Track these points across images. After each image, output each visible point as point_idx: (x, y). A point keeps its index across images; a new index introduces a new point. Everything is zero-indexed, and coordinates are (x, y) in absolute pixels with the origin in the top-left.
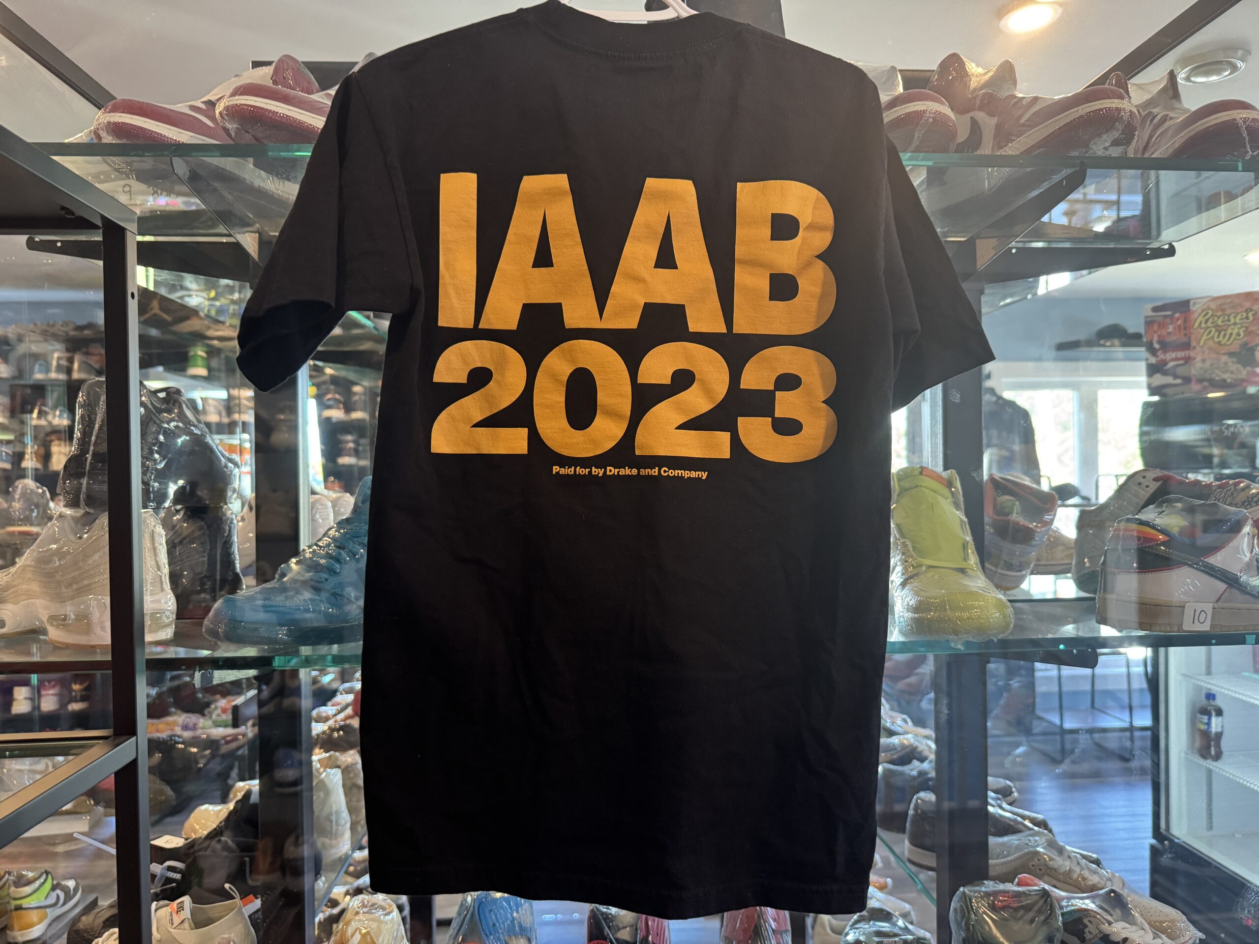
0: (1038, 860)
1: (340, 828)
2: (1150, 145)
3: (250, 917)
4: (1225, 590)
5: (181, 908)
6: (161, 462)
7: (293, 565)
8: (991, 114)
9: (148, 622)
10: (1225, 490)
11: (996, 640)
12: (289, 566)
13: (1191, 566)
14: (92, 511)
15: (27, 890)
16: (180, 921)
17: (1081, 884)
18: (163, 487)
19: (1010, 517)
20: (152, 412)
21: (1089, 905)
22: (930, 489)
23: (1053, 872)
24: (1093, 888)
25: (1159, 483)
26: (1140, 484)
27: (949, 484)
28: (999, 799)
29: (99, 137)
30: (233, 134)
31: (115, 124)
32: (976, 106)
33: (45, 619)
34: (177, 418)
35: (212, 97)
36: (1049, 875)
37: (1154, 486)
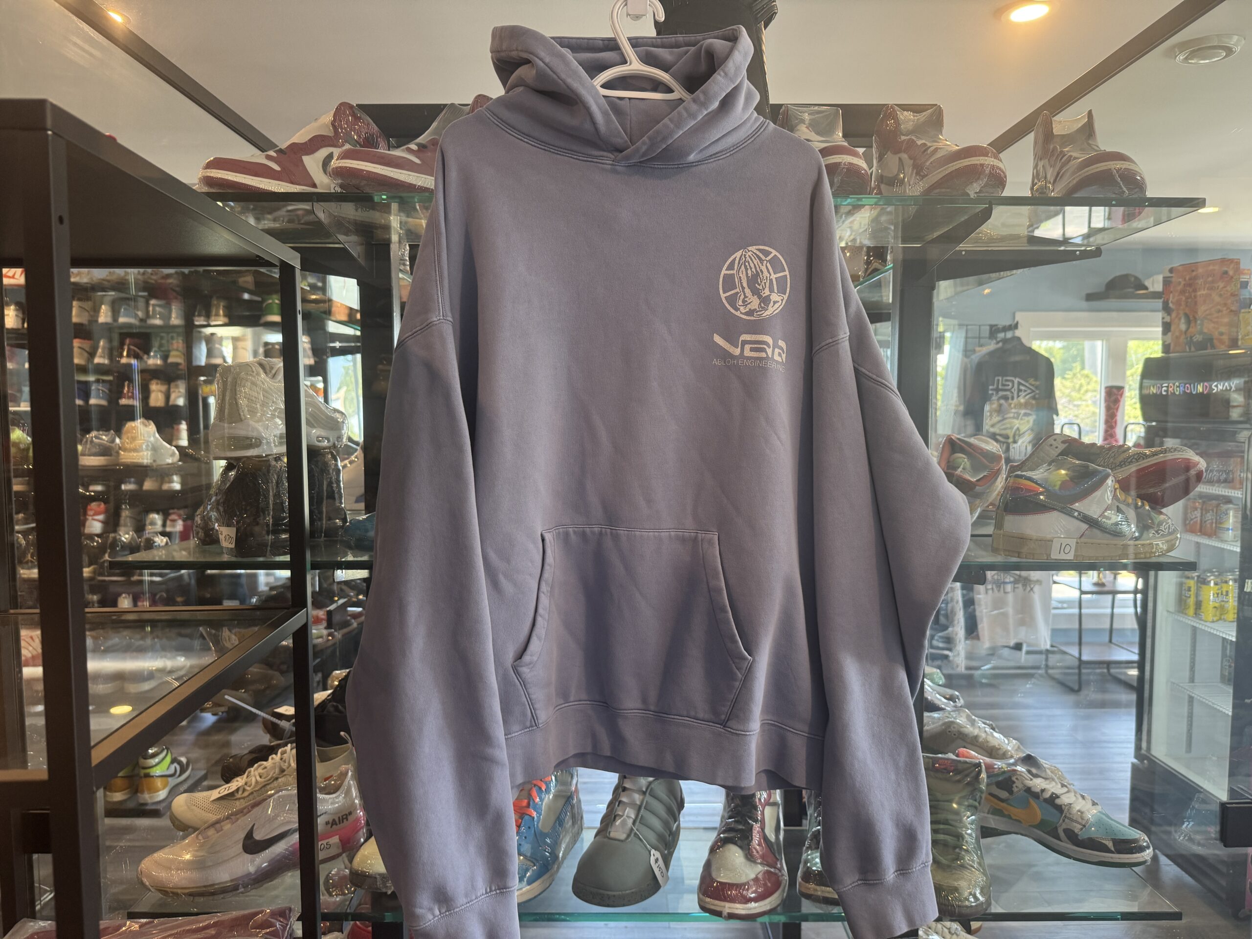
2: (1057, 180)
4: (1087, 529)
10: (1112, 453)
13: (1058, 511)
19: (956, 472)
26: (1051, 445)
37: (1062, 447)
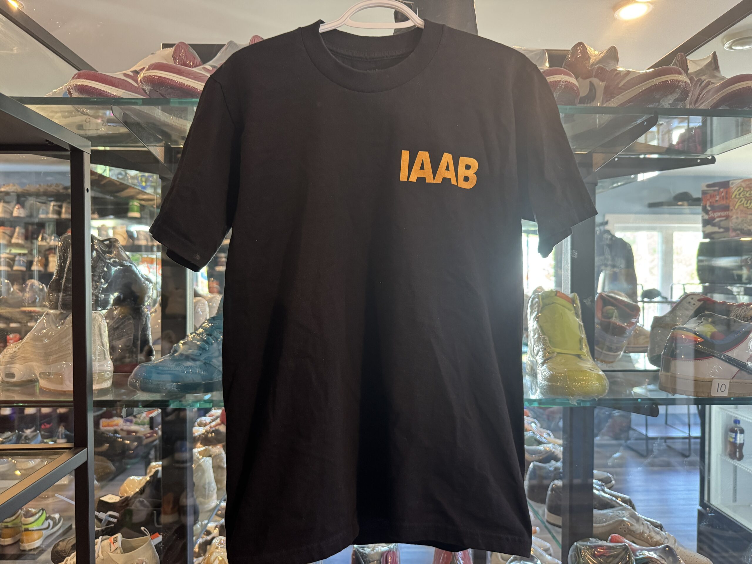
0: (624, 525)
1: (211, 492)
2: (699, 100)
3: (156, 546)
4: (738, 372)
5: (116, 540)
6: (104, 284)
7: (180, 345)
8: (603, 81)
9: (95, 377)
10: (740, 309)
11: (597, 399)
12: (178, 345)
13: (716, 357)
14: (65, 312)
15: (31, 519)
16: (115, 548)
17: (649, 541)
18: (106, 297)
19: (610, 320)
20: (101, 253)
21: (652, 554)
22: (561, 305)
23: (633, 532)
24: (657, 544)
25: (702, 302)
26: (689, 303)
27: (573, 301)
28: (603, 486)
29: (70, 94)
30: (148, 93)
31: (80, 86)
32: (593, 75)
33: (38, 374)
34: (115, 257)
35: (137, 68)
36: (630, 534)
37: (699, 304)
